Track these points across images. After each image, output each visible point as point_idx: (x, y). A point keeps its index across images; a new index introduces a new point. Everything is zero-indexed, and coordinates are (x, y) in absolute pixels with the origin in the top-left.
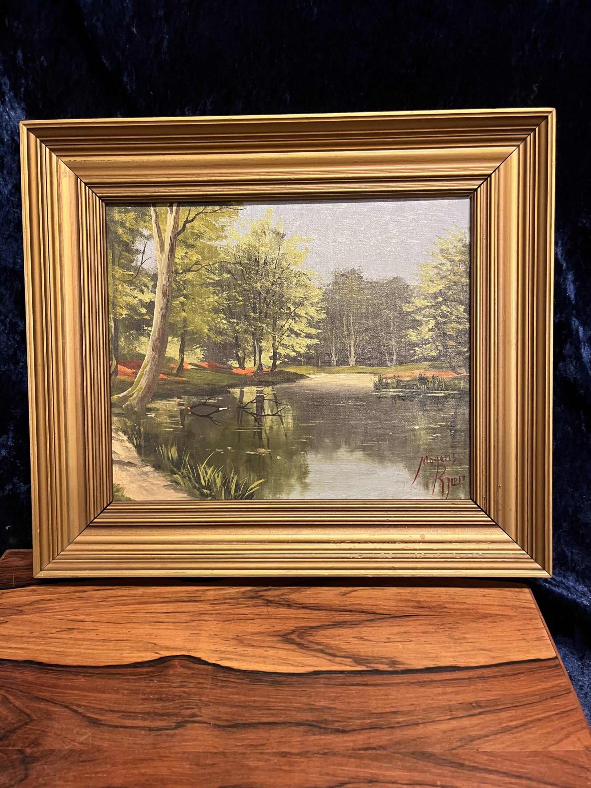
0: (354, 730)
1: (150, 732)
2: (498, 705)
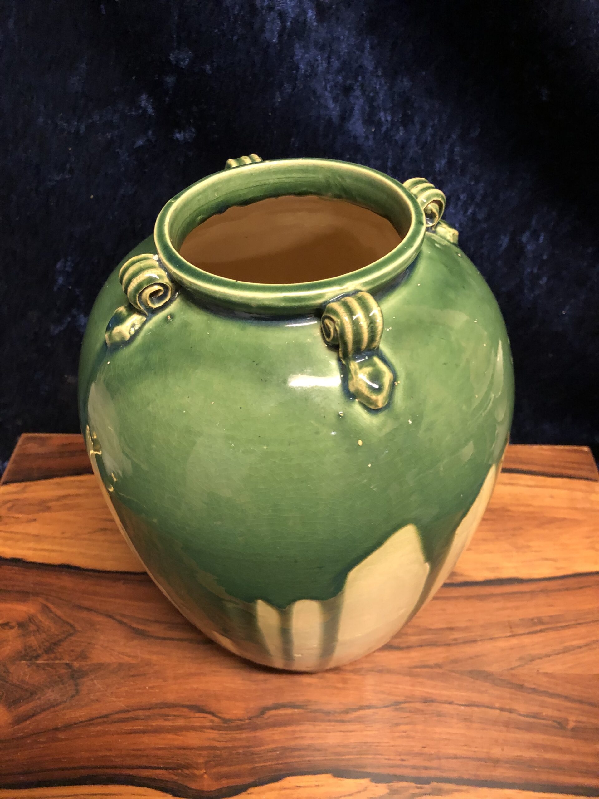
2: (560, 622)
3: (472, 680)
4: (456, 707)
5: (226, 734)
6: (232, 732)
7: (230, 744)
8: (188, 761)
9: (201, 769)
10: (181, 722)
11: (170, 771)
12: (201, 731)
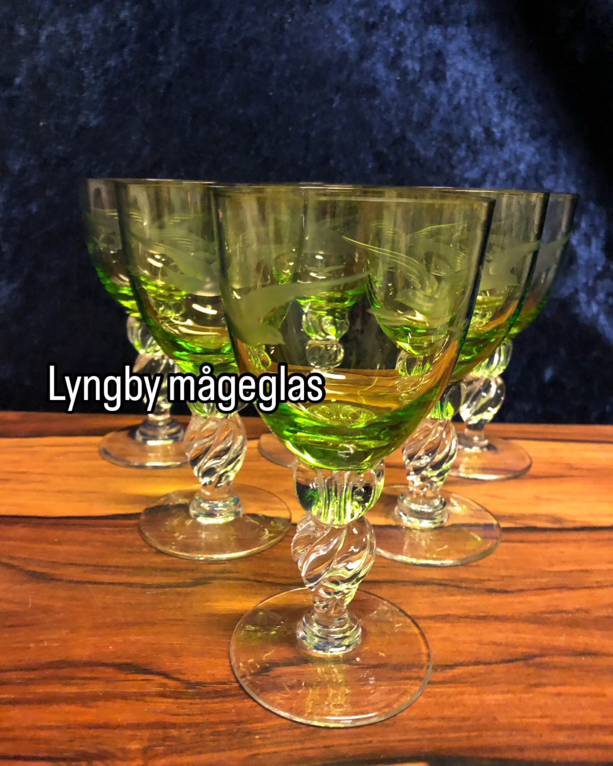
0: (521, 591)
1: (144, 590)
5: (191, 704)
6: (204, 701)
7: (199, 719)
10: (98, 688)
12: (137, 700)
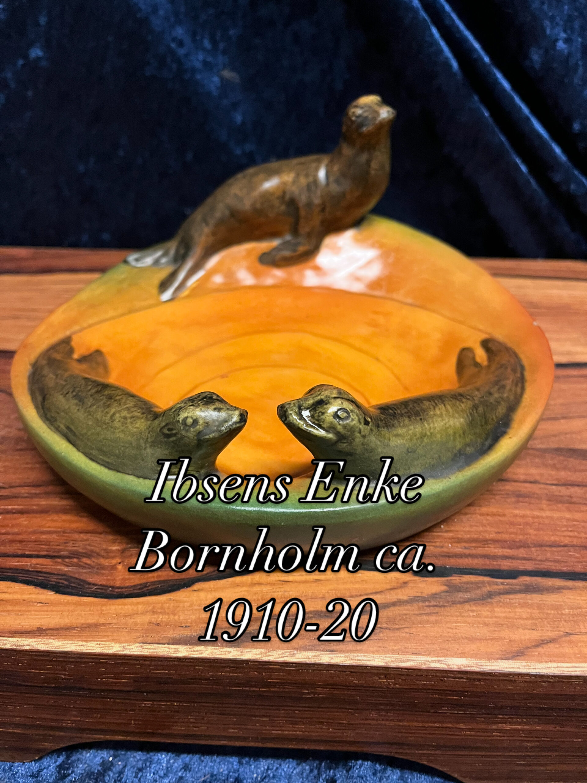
3: (562, 458)
4: (542, 486)
8: (92, 548)
9: (113, 558)
11: (59, 560)
